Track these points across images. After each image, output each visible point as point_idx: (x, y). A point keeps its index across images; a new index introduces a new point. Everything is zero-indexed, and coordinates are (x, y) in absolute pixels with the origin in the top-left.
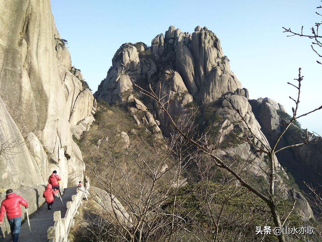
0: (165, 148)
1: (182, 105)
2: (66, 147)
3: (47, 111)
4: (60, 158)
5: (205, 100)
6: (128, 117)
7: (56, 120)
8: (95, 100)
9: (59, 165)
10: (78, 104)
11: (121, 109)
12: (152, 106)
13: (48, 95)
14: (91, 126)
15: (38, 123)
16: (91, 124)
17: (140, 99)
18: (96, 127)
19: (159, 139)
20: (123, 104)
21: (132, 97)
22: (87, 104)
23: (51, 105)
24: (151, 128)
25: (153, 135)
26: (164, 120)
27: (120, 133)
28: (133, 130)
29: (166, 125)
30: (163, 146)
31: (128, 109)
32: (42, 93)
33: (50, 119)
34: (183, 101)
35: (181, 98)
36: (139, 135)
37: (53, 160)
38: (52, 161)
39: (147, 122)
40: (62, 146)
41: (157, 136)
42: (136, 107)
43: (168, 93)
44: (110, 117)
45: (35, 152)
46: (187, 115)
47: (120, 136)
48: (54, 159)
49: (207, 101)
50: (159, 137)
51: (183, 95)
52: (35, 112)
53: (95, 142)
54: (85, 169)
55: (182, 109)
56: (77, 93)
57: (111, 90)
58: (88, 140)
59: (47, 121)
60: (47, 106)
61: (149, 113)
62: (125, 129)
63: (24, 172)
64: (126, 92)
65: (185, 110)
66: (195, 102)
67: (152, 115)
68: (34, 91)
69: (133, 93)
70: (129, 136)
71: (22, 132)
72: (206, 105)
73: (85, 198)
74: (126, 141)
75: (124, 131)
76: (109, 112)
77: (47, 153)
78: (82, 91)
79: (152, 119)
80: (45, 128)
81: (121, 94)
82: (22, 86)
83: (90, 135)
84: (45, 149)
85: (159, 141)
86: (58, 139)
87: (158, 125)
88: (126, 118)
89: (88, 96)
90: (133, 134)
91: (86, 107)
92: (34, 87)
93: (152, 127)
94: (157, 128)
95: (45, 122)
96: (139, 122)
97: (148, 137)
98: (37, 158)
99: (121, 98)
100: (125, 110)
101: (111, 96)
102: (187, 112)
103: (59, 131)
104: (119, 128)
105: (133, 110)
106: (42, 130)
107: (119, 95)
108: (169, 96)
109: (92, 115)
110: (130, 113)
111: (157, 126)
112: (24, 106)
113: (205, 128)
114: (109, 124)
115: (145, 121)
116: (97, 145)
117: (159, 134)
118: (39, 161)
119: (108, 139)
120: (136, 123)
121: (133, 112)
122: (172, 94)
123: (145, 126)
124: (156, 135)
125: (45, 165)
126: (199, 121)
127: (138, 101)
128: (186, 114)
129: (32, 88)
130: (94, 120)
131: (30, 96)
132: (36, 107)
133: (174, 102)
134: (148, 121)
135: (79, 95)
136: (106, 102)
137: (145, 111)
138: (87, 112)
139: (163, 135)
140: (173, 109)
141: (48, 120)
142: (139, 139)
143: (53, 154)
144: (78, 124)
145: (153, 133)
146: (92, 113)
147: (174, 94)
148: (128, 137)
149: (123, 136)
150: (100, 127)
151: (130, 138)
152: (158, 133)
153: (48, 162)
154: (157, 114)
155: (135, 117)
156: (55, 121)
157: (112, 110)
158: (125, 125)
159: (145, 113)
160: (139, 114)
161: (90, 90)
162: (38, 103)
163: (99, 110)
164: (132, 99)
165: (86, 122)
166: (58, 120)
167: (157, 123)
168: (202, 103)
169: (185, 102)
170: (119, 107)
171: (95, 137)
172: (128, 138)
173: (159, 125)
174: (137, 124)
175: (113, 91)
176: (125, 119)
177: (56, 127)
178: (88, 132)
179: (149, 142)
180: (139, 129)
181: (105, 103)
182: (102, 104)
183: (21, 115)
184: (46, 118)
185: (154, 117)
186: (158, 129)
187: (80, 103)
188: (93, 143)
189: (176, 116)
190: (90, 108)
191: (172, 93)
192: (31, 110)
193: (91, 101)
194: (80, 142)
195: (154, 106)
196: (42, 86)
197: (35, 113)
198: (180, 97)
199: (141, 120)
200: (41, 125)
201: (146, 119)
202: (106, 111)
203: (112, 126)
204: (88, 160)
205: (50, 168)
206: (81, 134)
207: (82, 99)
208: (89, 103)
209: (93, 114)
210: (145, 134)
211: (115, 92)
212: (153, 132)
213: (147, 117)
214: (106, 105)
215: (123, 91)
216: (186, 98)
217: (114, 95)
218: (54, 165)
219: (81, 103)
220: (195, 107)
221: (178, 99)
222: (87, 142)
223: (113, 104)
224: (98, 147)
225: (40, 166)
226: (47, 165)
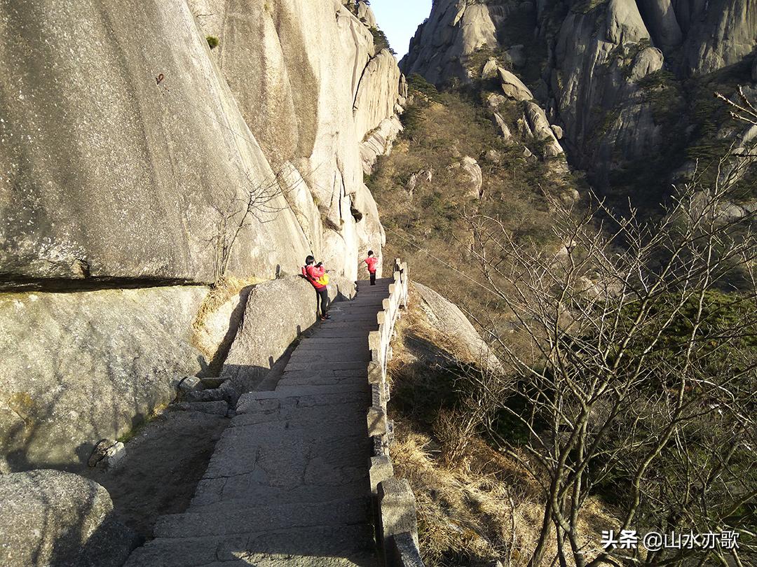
0: (572, 197)
1: (631, 81)
2: (353, 195)
3: (316, 112)
4: (342, 219)
5: (701, 63)
6: (481, 119)
7: (334, 133)
8: (404, 79)
9: (342, 233)
10: (364, 89)
11: (464, 98)
12: (546, 86)
13: (317, 75)
14: (394, 143)
15: (300, 142)
16: (394, 137)
17: (515, 69)
18: (405, 147)
19: (557, 175)
20: (468, 85)
21: (492, 64)
22: (384, 88)
23: (323, 98)
24: (539, 146)
25: (541, 166)
26: (575, 124)
27: (460, 160)
28: (493, 153)
29: (579, 138)
30: (567, 192)
31: (481, 98)
32: (305, 70)
33: (322, 132)
34: (634, 70)
35: (629, 61)
36: (507, 165)
37: (331, 222)
38: (329, 224)
39: (530, 131)
40: (347, 193)
41: (554, 167)
42: (502, 92)
43: (592, 49)
44: (438, 120)
45: (297, 205)
46: (642, 108)
47: (460, 167)
48: (332, 219)
49: (706, 65)
50: (558, 170)
51: (637, 51)
52: (294, 115)
53: (403, 181)
54: (384, 241)
55: (629, 92)
56: (362, 61)
57: (439, 49)
58: (388, 176)
59: (317, 137)
60: (317, 100)
61: (535, 106)
62: (472, 150)
63: (284, 245)
64: (479, 51)
65: (637, 95)
66: (669, 71)
67: (543, 112)
68: (290, 67)
69: (496, 53)
70: (480, 167)
71: (270, 161)
72: (703, 77)
73: (403, 306)
74: (474, 179)
75: (470, 155)
76: (434, 107)
77: (319, 207)
78: (372, 55)
79: (542, 123)
80: (314, 151)
81: (465, 59)
82: (266, 56)
83: (392, 166)
84: (314, 198)
85: (557, 180)
86: (339, 178)
87: (557, 138)
88: (476, 120)
89: (386, 67)
90: (491, 162)
91: (383, 96)
92: (288, 58)
93: (541, 143)
94: (553, 147)
95: (314, 139)
96: (507, 132)
97: (529, 170)
98: (301, 218)
99: (465, 68)
100: (474, 100)
101: (441, 67)
102: (643, 101)
103: (339, 158)
104: (458, 147)
105: (493, 99)
106: (308, 157)
107: (461, 61)
108: (594, 57)
109: (396, 115)
110: (487, 107)
111: (556, 140)
112: (272, 104)
113: (691, 144)
114: (435, 138)
115: (524, 127)
116: (408, 189)
117: (558, 162)
118: (305, 223)
119: (433, 175)
120: (501, 133)
121: (493, 104)
122: (603, 50)
123: (524, 141)
124: (550, 165)
125: (316, 232)
126: (677, 125)
127: (509, 76)
128: (639, 106)
129: (285, 60)
130: (401, 129)
131: (281, 79)
132: (294, 103)
133: (609, 73)
134: (532, 127)
135: (367, 65)
136: (427, 81)
137: (524, 101)
138: (385, 109)
139: (569, 164)
140: (602, 93)
141: (319, 135)
142: (507, 175)
143: (330, 210)
144: (365, 139)
145: (542, 159)
146: (396, 111)
147: (608, 50)
148: (478, 170)
149: (467, 167)
150: (414, 145)
151: (484, 172)
152: (554, 159)
153: (321, 225)
154: (557, 109)
155: (499, 118)
156: (333, 136)
157: (442, 102)
158: (473, 139)
159: (524, 107)
160: (508, 110)
161: (392, 52)
162: (299, 96)
163: (411, 102)
164: (492, 70)
165: (383, 134)
166: (337, 133)
167: (556, 132)
168: (691, 72)
169: (639, 72)
170: (459, 94)
171: (402, 169)
172: (480, 172)
173: (560, 137)
174: (503, 136)
175: (447, 54)
176: (474, 125)
177: (334, 150)
178: (388, 158)
179: (530, 181)
180: (507, 149)
181: (426, 83)
182: (419, 87)
183: (266, 123)
184: (315, 130)
185: (548, 117)
186: (557, 148)
187: (369, 89)
188: (399, 184)
189: (608, 114)
190: (391, 98)
191: (604, 48)
192: (285, 112)
193: (394, 81)
194: (371, 181)
195: (549, 86)
196: (305, 55)
197: (294, 119)
198: (625, 59)
199: (514, 126)
200: (305, 145)
201: (526, 123)
202: (427, 105)
203: (442, 142)
204: (388, 221)
205: (326, 239)
206: (373, 163)
207: (373, 78)
208: (389, 87)
209: (398, 114)
210: (523, 162)
211: (451, 53)
212: (542, 156)
213: (528, 119)
214: (428, 89)
215: (470, 50)
216: (642, 60)
217: (448, 63)
218: (333, 231)
219: (372, 87)
220: (668, 85)
221: (621, 63)
222: (387, 181)
223: (444, 87)
224: (411, 193)
225: (308, 235)
226: (319, 232)
